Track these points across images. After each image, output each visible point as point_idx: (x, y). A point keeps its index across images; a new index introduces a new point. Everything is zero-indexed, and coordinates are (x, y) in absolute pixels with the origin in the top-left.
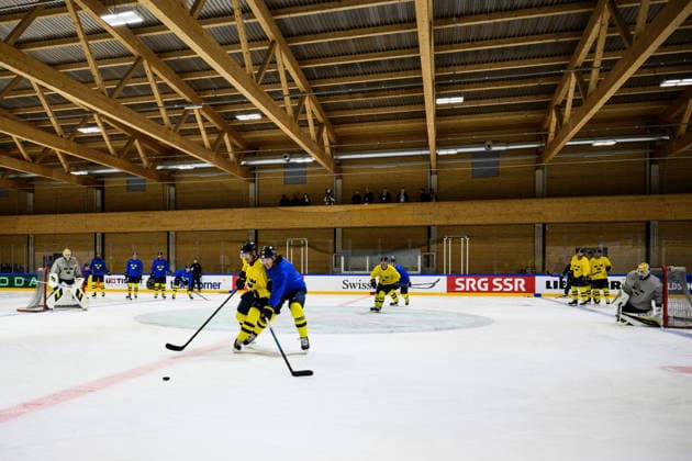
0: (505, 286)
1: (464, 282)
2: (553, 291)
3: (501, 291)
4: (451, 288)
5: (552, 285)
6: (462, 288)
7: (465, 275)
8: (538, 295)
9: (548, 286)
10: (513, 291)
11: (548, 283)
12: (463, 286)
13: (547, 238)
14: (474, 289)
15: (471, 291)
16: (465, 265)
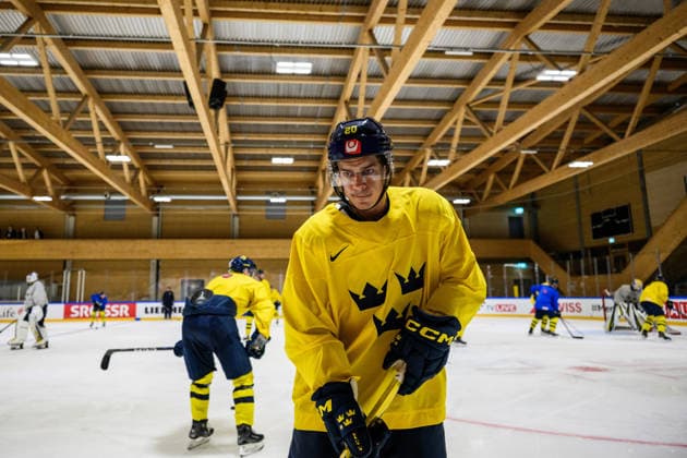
0: (112, 313)
1: (79, 310)
2: (150, 315)
3: (110, 317)
4: (68, 314)
5: (149, 310)
6: (76, 315)
7: (80, 303)
8: (138, 319)
9: (146, 311)
10: (119, 317)
11: (146, 309)
12: (77, 312)
13: (161, 271)
14: (87, 315)
15: (84, 317)
16: (81, 294)
